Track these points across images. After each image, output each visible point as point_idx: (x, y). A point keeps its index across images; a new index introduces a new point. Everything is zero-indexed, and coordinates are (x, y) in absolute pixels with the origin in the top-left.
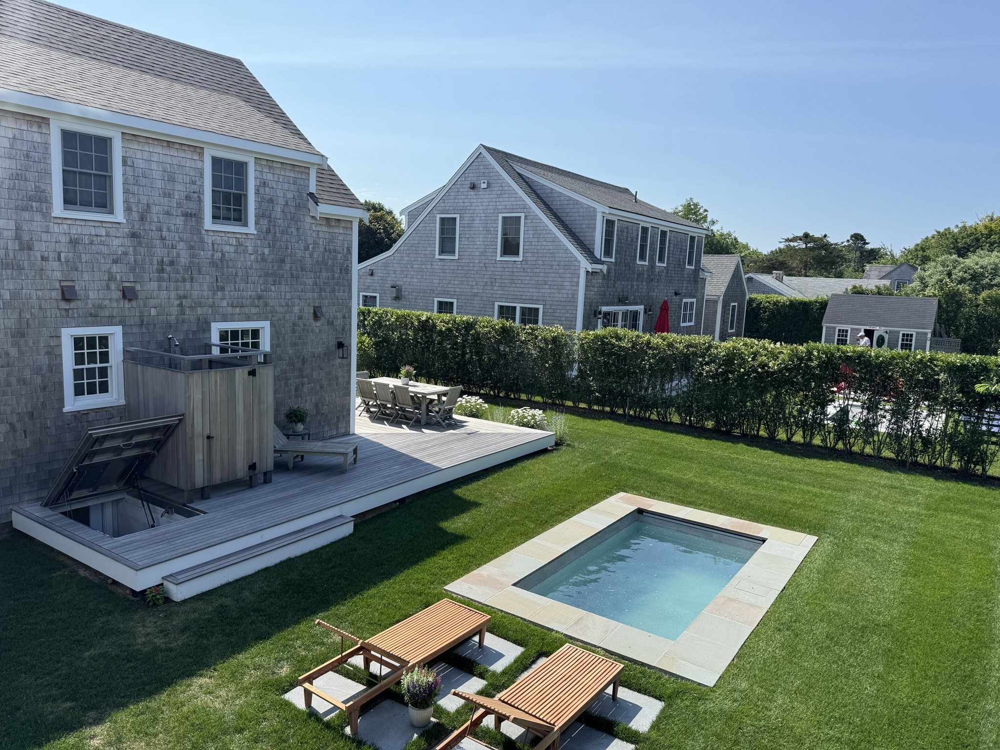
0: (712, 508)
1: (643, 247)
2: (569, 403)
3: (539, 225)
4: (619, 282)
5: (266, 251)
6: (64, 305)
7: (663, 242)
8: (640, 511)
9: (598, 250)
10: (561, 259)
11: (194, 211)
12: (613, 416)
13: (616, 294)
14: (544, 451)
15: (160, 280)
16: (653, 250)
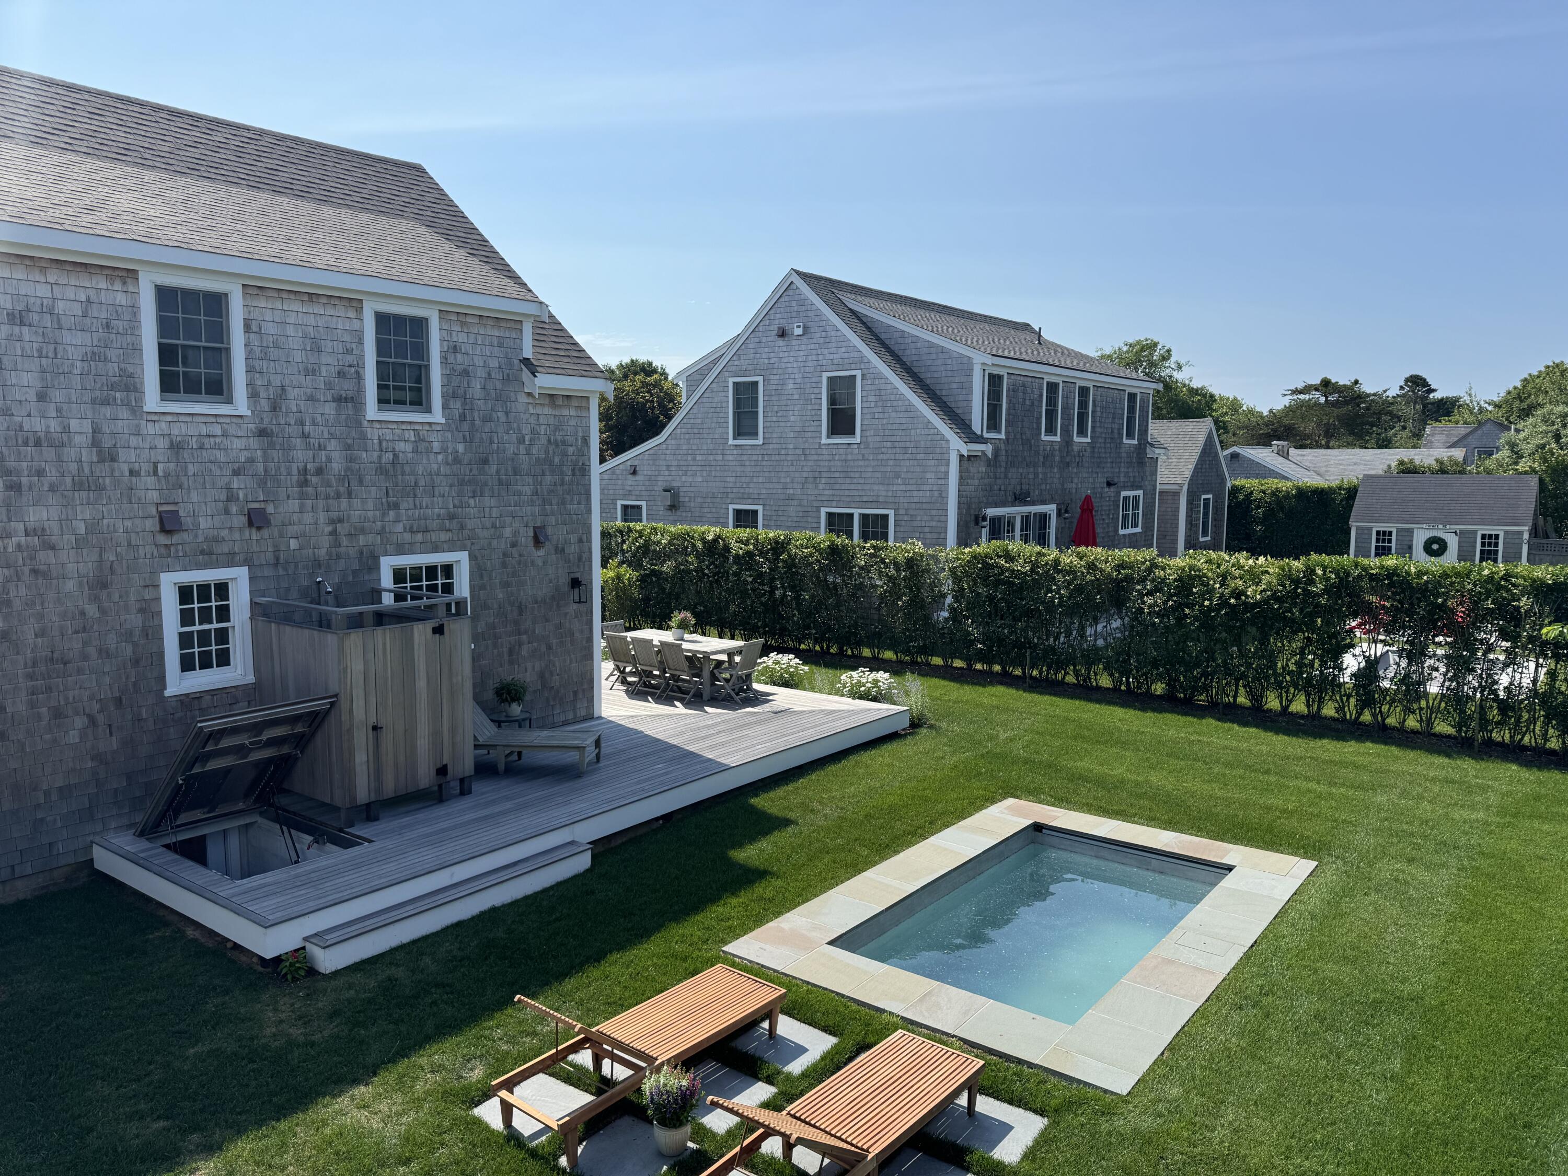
0: (1152, 821)
1: (1051, 415)
2: (937, 661)
3: (884, 387)
4: (1013, 470)
5: (461, 448)
6: (163, 539)
7: (1083, 404)
8: (1038, 827)
9: (978, 420)
10: (920, 438)
11: (350, 394)
12: (1006, 679)
13: (1011, 488)
14: (893, 737)
15: (302, 496)
16: (1067, 417)
